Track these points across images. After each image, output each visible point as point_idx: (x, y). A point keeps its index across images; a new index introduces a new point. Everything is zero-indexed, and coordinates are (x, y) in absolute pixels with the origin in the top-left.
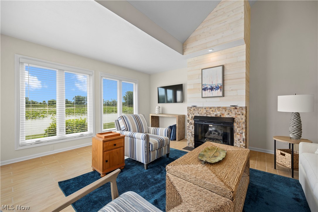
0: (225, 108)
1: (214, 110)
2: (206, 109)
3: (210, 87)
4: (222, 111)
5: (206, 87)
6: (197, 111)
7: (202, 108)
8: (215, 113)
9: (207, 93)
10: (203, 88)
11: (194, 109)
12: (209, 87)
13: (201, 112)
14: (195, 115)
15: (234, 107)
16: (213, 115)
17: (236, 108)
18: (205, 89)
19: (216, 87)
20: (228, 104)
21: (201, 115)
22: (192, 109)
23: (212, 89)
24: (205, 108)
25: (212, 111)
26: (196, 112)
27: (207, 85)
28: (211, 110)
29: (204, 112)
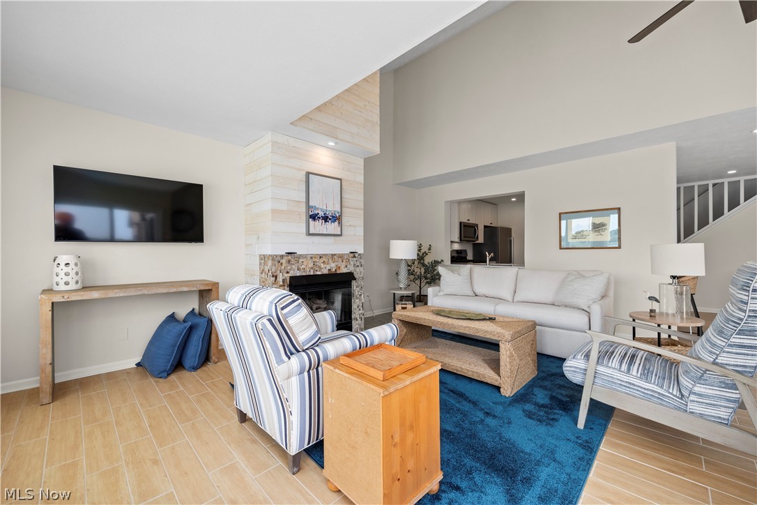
0: (341, 256)
1: (326, 261)
2: (314, 260)
3: (323, 215)
4: (338, 262)
5: (316, 212)
6: (297, 265)
7: (305, 256)
8: (328, 267)
9: (317, 226)
10: (311, 213)
11: (289, 261)
12: (321, 214)
13: (303, 266)
14: (292, 274)
15: (352, 255)
16: (325, 272)
17: (354, 257)
18: (314, 217)
19: (333, 217)
20: (345, 250)
21: (304, 274)
22: (284, 261)
23: (326, 219)
24: (311, 258)
25: (324, 262)
26: (294, 267)
27: (318, 209)
28: (322, 260)
29: (310, 266)
